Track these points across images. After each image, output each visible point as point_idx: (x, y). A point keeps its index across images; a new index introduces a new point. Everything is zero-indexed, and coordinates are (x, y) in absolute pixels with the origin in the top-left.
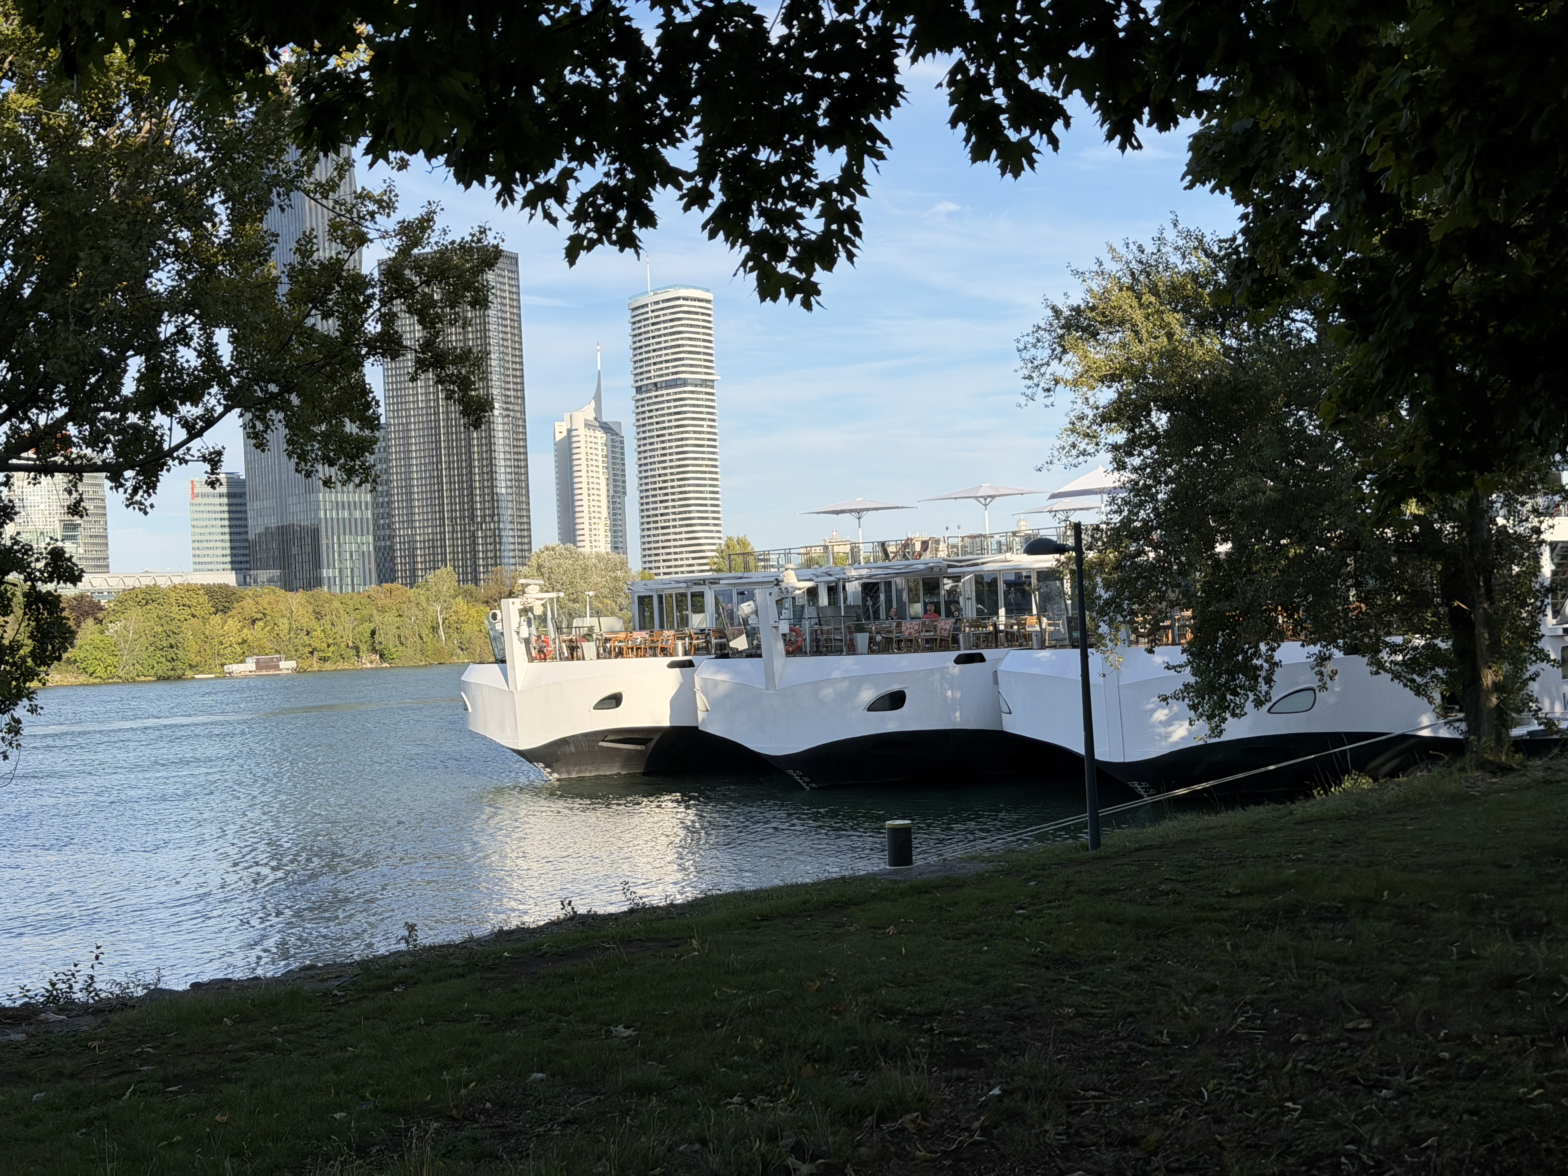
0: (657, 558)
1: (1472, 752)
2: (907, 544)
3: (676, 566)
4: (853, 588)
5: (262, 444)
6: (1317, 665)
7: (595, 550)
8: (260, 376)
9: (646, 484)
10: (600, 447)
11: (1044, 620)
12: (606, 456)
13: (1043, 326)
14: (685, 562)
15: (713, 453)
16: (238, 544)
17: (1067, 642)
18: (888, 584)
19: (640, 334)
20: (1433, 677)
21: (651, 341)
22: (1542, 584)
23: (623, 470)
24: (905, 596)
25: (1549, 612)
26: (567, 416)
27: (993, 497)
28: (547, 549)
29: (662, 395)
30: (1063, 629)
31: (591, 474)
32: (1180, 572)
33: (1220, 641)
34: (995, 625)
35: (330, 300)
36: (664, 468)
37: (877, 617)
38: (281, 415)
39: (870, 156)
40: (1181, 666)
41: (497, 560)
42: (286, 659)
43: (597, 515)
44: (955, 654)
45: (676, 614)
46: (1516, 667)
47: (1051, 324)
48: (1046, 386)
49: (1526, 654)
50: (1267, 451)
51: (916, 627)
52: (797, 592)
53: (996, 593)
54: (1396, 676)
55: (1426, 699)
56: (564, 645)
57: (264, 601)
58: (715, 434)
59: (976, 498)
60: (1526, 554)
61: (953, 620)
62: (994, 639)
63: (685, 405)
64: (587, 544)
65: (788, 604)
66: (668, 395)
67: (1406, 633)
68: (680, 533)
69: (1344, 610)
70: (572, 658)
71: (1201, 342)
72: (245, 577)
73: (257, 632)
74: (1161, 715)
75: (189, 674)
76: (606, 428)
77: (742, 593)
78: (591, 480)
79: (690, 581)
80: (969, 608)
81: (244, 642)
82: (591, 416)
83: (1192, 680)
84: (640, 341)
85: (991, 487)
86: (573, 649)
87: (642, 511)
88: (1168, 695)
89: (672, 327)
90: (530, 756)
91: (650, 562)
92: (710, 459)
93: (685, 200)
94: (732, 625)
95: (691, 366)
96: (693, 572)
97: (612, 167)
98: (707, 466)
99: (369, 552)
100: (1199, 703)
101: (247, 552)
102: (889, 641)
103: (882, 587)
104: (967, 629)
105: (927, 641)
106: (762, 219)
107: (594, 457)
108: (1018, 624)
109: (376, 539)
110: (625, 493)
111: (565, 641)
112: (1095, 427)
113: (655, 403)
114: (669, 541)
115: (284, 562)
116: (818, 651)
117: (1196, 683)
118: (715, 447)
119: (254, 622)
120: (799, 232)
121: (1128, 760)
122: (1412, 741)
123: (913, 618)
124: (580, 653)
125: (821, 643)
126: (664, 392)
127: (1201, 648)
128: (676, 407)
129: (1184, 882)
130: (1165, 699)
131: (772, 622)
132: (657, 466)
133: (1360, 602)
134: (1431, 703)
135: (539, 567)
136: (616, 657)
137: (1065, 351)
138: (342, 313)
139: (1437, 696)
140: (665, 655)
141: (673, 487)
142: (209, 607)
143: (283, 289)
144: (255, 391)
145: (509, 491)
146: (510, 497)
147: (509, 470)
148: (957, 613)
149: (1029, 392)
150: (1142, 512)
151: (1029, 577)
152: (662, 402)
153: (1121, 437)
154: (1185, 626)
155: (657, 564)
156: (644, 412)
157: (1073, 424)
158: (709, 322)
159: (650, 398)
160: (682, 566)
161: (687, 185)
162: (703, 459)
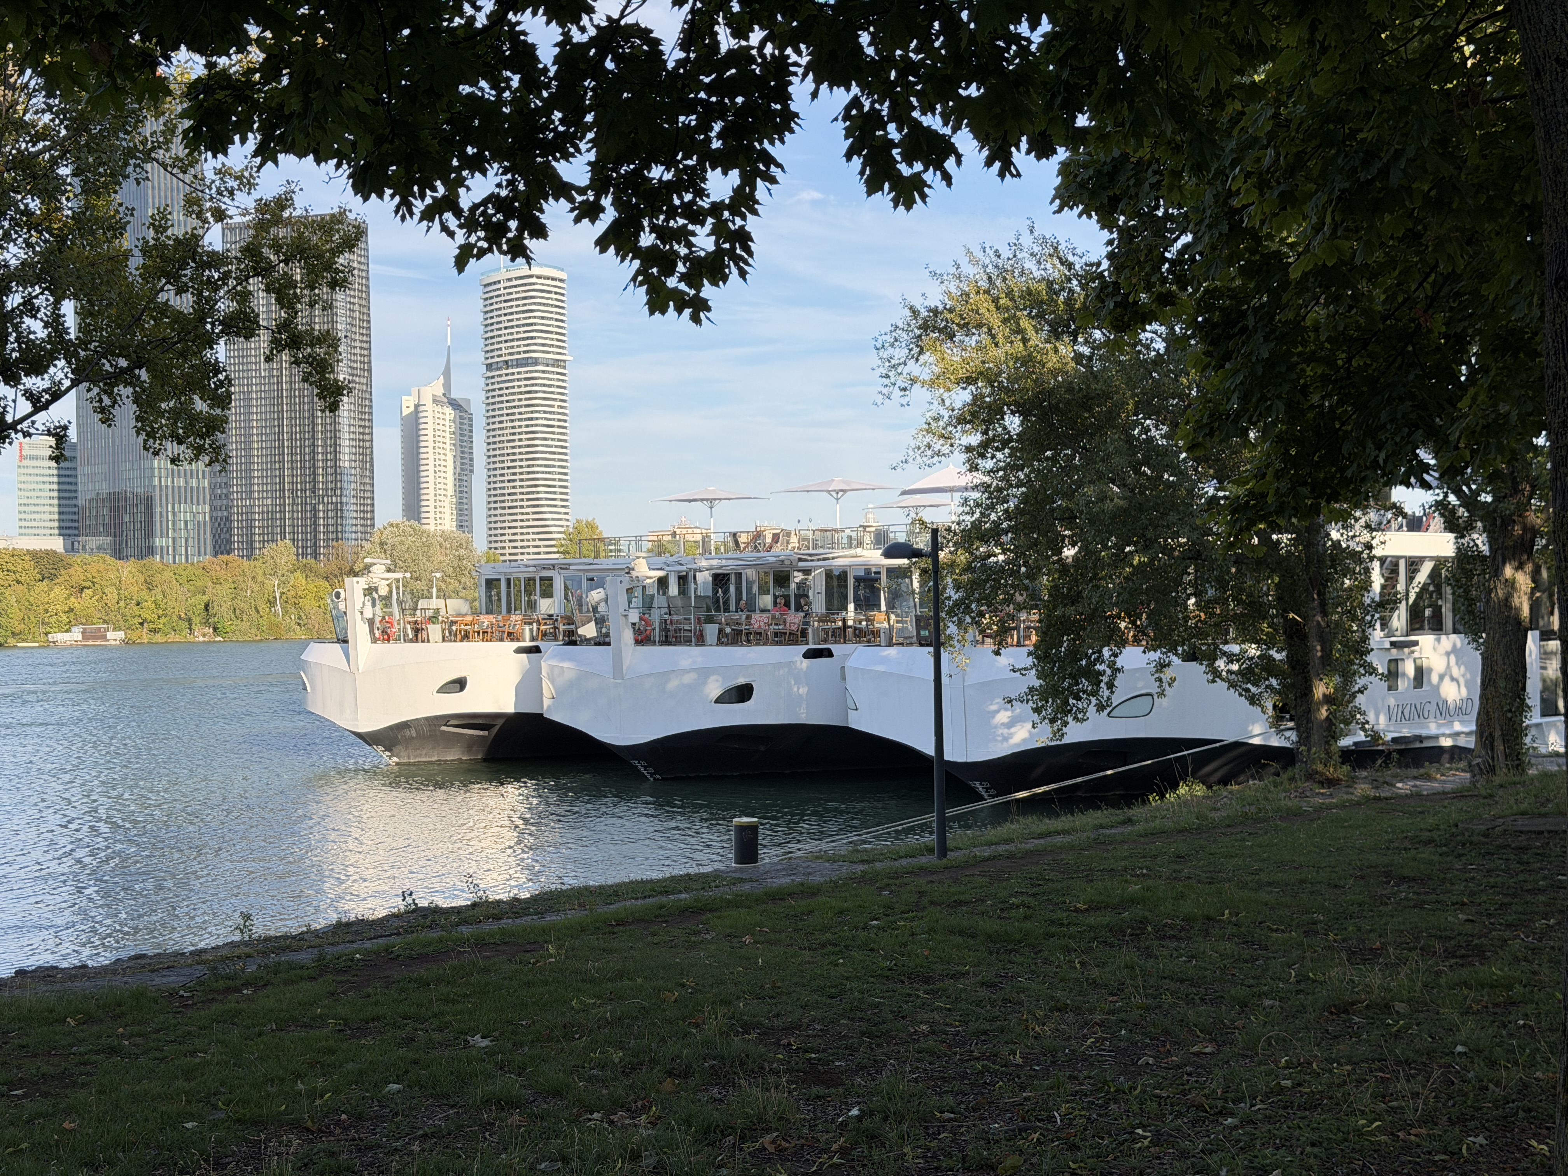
0: (503, 538)
1: (1302, 762)
2: (758, 535)
3: (522, 547)
4: (704, 578)
5: (108, 420)
6: (1157, 672)
7: (439, 527)
8: (109, 350)
9: (494, 463)
10: (447, 423)
11: (893, 617)
12: (454, 433)
13: (901, 326)
14: (531, 543)
15: (564, 434)
16: (67, 510)
17: (914, 640)
18: (739, 576)
19: (492, 311)
20: (1267, 687)
21: (503, 318)
22: (1373, 599)
23: (471, 448)
24: (755, 588)
25: (1378, 626)
26: (414, 391)
27: (844, 491)
28: (391, 525)
29: (513, 374)
30: (911, 628)
31: (438, 451)
32: (1028, 576)
33: (1065, 645)
34: (844, 621)
35: (185, 275)
36: (513, 447)
37: (727, 609)
38: (130, 390)
39: (763, 180)
40: (1025, 669)
41: (338, 534)
42: (115, 629)
43: (443, 492)
44: (804, 648)
45: (524, 598)
46: (1346, 680)
47: (908, 324)
48: (903, 385)
49: (1356, 667)
50: (1116, 460)
51: (766, 620)
52: (648, 581)
53: (846, 587)
54: (1232, 685)
55: (1259, 709)
56: (408, 626)
57: (93, 570)
58: (565, 414)
59: (828, 491)
60: (1358, 569)
61: (802, 615)
62: (841, 634)
63: (536, 385)
64: (432, 521)
65: (638, 592)
66: (518, 373)
67: (1243, 642)
68: (528, 513)
69: (1184, 618)
70: (416, 640)
71: (1056, 351)
72: (73, 544)
73: (86, 602)
74: (1004, 716)
75: (11, 641)
76: (455, 404)
77: (592, 580)
78: (438, 456)
79: (539, 565)
80: (818, 603)
81: (71, 610)
82: (440, 392)
83: (1037, 683)
84: (492, 318)
85: (842, 481)
86: (418, 630)
87: (490, 490)
88: (1013, 697)
89: (524, 305)
90: (370, 739)
91: (496, 542)
92: (560, 440)
93: (576, 212)
94: (581, 611)
95: (543, 345)
96: (539, 553)
97: (504, 178)
98: (556, 447)
99: (205, 522)
100: (1043, 706)
101: (76, 517)
102: (738, 633)
103: (733, 579)
104: (816, 624)
105: (776, 634)
106: (654, 235)
107: (442, 434)
108: (867, 620)
109: (213, 508)
110: (472, 471)
111: (409, 623)
112: (950, 429)
113: (505, 381)
114: (516, 521)
115: (115, 528)
116: (666, 641)
117: (1041, 686)
118: (565, 428)
119: (82, 590)
120: (690, 249)
121: (971, 760)
122: (1243, 749)
123: (762, 611)
124: (425, 635)
125: (670, 634)
126: (515, 370)
127: (1046, 652)
128: (526, 386)
129: (1035, 895)
130: (1010, 701)
131: (621, 611)
132: (505, 445)
133: (1200, 611)
134: (1264, 712)
135: (382, 544)
136: (461, 641)
137: (921, 352)
138: (197, 290)
139: (1269, 705)
140: (512, 640)
141: (521, 467)
142: (34, 574)
143: (135, 262)
144: (103, 364)
145: (353, 464)
146: (353, 471)
147: (353, 443)
148: (806, 608)
149: (885, 391)
150: (993, 514)
151: (879, 573)
152: (513, 381)
153: (975, 439)
154: (1029, 627)
155: (503, 545)
156: (494, 390)
157: (929, 424)
158: (562, 301)
159: (501, 376)
160: (528, 547)
161: (579, 199)
162: (553, 440)
